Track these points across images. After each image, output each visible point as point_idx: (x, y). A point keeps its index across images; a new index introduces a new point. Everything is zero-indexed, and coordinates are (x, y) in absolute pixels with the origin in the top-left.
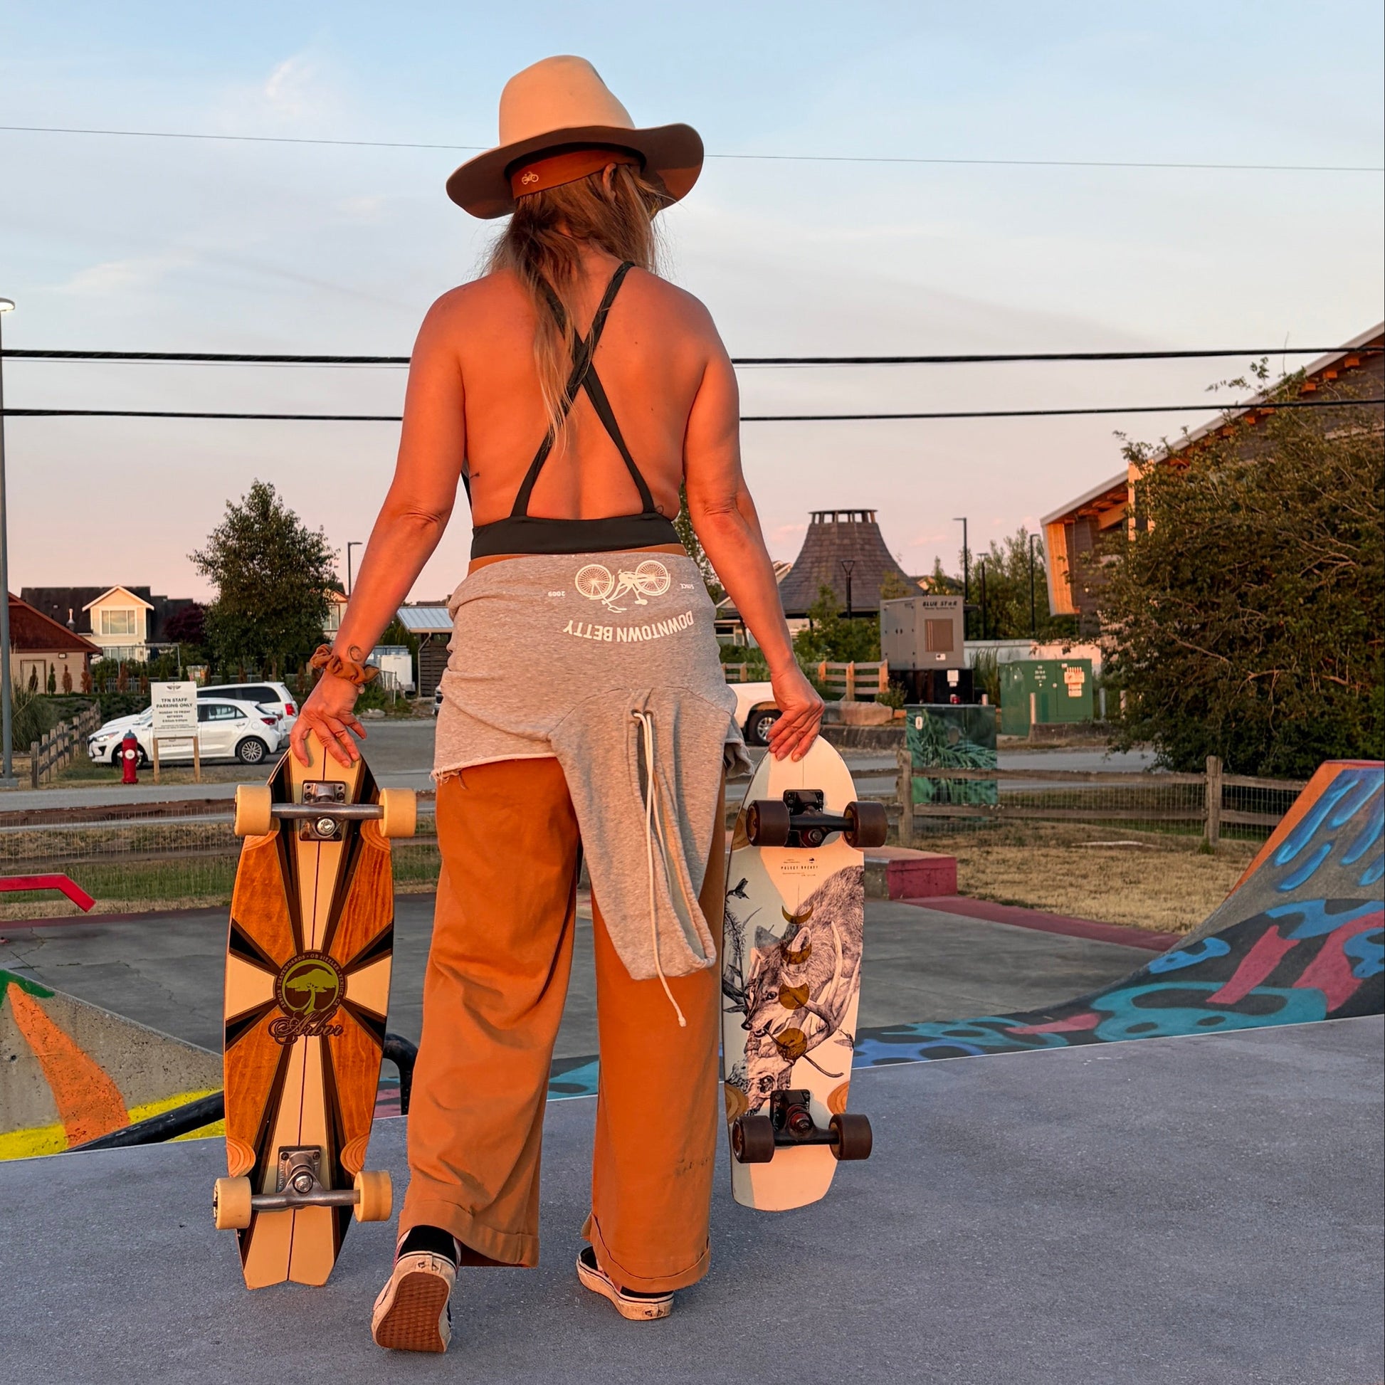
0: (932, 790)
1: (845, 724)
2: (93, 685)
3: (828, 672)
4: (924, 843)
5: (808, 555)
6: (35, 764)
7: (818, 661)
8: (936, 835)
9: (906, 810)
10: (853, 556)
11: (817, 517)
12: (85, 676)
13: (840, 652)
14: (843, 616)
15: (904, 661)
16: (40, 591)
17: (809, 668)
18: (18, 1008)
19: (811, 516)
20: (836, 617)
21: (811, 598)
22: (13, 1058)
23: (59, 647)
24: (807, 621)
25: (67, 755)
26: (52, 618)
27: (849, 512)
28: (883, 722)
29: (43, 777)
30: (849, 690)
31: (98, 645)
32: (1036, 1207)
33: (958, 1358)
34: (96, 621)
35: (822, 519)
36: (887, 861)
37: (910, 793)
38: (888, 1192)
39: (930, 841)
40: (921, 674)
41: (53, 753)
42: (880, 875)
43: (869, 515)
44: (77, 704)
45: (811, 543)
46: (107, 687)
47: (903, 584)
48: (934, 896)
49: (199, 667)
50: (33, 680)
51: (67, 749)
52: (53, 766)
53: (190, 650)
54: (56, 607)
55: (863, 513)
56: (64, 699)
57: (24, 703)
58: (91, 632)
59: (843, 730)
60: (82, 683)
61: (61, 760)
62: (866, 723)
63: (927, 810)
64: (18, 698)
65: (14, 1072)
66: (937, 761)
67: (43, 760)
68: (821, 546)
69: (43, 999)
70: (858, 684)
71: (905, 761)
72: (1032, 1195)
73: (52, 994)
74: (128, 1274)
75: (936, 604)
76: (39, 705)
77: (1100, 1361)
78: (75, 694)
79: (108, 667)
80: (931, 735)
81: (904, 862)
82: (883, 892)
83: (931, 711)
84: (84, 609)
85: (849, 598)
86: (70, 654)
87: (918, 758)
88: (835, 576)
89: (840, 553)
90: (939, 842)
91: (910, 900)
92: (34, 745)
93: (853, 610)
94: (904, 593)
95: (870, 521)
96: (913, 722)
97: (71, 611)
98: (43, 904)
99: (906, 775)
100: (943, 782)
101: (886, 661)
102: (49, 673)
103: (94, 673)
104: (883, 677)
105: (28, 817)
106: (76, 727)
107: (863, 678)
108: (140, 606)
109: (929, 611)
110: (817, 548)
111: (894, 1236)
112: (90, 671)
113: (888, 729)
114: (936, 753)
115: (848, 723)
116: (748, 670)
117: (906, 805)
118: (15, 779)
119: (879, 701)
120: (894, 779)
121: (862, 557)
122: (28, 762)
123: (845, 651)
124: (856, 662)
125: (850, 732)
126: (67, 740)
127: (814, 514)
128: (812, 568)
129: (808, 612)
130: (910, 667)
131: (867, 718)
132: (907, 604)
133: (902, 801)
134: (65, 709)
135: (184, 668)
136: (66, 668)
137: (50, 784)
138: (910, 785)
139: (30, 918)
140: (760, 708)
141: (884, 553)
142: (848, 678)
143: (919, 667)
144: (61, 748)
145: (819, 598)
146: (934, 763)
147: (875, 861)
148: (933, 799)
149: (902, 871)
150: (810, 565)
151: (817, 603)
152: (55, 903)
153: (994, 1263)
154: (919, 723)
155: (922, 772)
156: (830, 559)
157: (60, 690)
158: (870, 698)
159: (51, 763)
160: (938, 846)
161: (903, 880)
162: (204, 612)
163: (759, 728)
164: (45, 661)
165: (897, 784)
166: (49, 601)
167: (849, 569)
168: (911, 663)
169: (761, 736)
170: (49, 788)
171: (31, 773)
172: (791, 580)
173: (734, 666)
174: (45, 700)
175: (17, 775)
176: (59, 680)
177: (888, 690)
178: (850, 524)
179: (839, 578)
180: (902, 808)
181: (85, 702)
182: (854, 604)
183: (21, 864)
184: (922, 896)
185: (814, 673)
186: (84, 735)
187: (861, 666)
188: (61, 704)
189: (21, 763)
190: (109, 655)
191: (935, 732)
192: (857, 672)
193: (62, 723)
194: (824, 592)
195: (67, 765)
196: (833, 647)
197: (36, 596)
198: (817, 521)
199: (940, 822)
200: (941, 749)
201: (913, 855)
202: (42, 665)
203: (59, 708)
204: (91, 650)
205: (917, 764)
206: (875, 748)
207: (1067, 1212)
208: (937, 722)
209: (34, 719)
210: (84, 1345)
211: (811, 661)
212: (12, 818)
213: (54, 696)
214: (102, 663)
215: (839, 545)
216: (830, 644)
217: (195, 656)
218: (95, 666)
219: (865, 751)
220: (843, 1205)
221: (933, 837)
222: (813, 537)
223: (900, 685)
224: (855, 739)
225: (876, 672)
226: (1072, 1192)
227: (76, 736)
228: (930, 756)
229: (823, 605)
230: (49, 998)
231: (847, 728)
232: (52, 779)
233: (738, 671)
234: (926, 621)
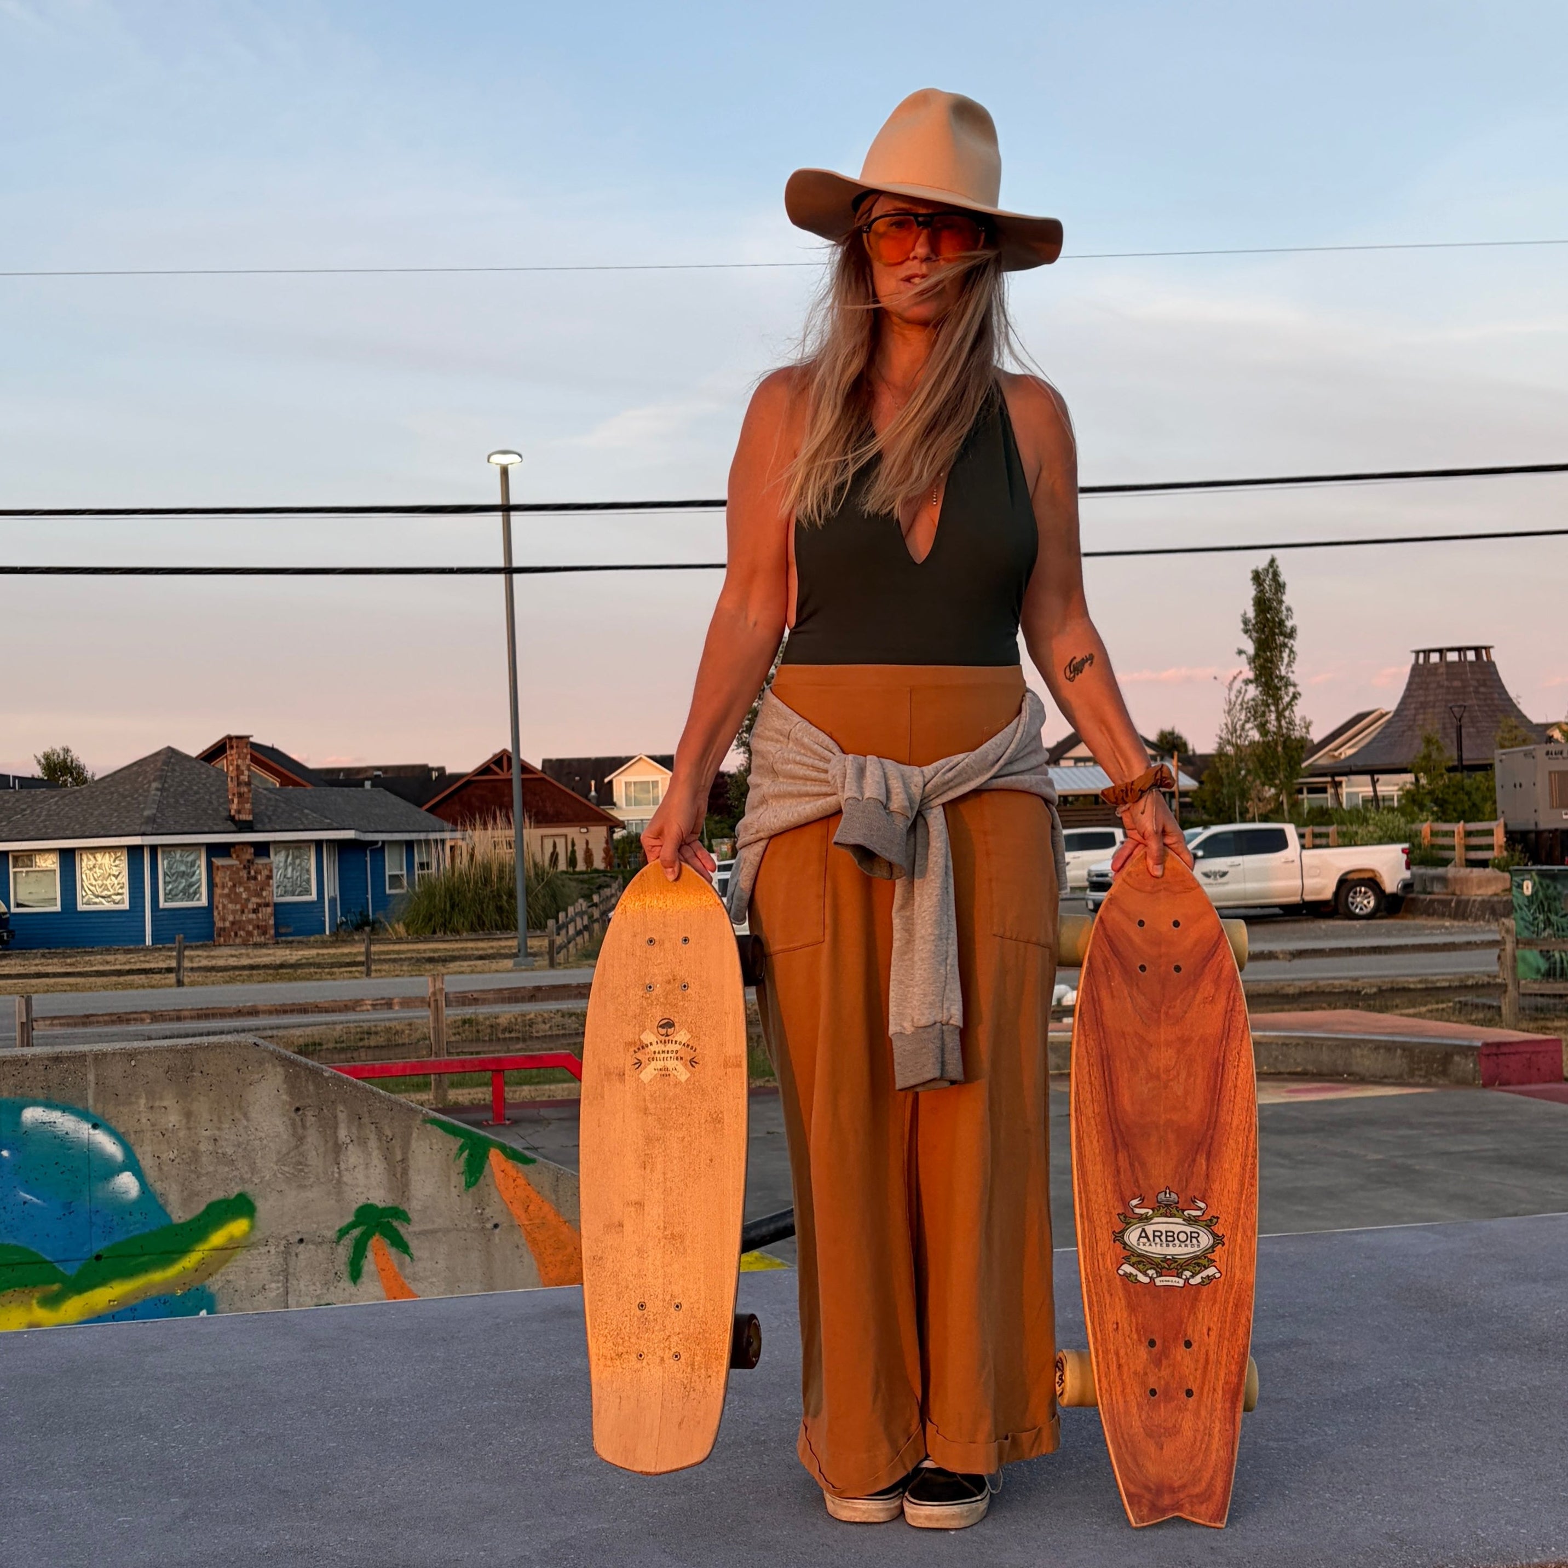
0: (1544, 966)
1: (1454, 894)
2: (616, 861)
3: (1434, 834)
4: (1532, 1025)
5: (1410, 700)
6: (552, 943)
7: (1421, 822)
8: (1548, 1016)
9: (1510, 988)
10: (1464, 700)
11: (1421, 655)
12: (606, 851)
13: (1449, 812)
14: (1451, 769)
15: (1524, 821)
16: (561, 762)
17: (1411, 830)
18: (499, 1175)
19: (1414, 655)
20: (1444, 771)
21: (1413, 751)
22: (496, 1226)
23: (580, 821)
24: (1409, 777)
25: (586, 934)
26: (573, 790)
27: (1459, 650)
28: (1499, 891)
29: (561, 957)
30: (1458, 854)
31: (621, 818)
32: (1491, 1360)
33: (1361, 1491)
34: (619, 793)
35: (1427, 658)
36: (1479, 1044)
37: (1514, 968)
38: (1335, 1343)
39: (1541, 1023)
40: (1546, 835)
41: (571, 931)
42: (1471, 1059)
43: (1484, 652)
44: (599, 881)
45: (1414, 686)
46: (629, 863)
47: (1523, 731)
48: (1536, 1082)
49: (726, 840)
50: (554, 857)
51: (586, 928)
52: (571, 946)
53: (717, 822)
54: (577, 778)
55: (1477, 650)
56: (586, 876)
57: (543, 880)
58: (614, 804)
59: (1452, 900)
60: (604, 859)
61: (579, 940)
62: (1479, 892)
63: (1536, 988)
64: (537, 874)
65: (497, 1240)
66: (1549, 931)
67: (559, 940)
68: (1427, 689)
69: (526, 1166)
70: (1469, 848)
71: (1508, 931)
72: (1491, 1349)
73: (533, 1161)
74: (547, 1395)
75: (1561, 753)
76: (559, 882)
77: (1512, 1497)
78: (597, 871)
79: (632, 842)
80: (1542, 903)
81: (1499, 1045)
82: (1474, 1079)
83: (1541, 874)
84: (606, 780)
85: (1460, 748)
86: (591, 828)
87: (1527, 928)
88: (1444, 724)
89: (1450, 697)
90: (1549, 1024)
91: (1504, 1088)
92: (551, 923)
93: (1465, 763)
94: (1525, 742)
95: (1485, 658)
96: (1520, 886)
97: (593, 783)
98: (553, 1087)
99: (1509, 947)
100: (1557, 955)
101: (1502, 820)
102: (570, 848)
103: (616, 848)
104: (1499, 838)
105: (536, 994)
106: (596, 905)
107: (1474, 841)
108: (664, 776)
109: (1552, 761)
110: (1421, 692)
111: (1329, 1383)
112: (611, 846)
113: (1505, 898)
114: (1548, 923)
115: (1458, 892)
116: (1338, 833)
117: (1509, 982)
118: (531, 958)
119: (1494, 866)
120: (1496, 951)
121: (1475, 702)
122: (546, 942)
123: (1455, 810)
124: (1467, 821)
125: (1459, 902)
126: (586, 918)
127: (1417, 653)
128: (1415, 715)
129: (1410, 767)
130: (1532, 827)
131: (1480, 886)
132: (1527, 754)
133: (1504, 977)
134: (586, 886)
135: (710, 841)
136: (587, 843)
137: (567, 964)
138: (1514, 958)
139: (538, 1099)
140: (1350, 876)
141: (1504, 697)
142: (1457, 841)
143: (1543, 826)
144: (579, 927)
145: (1423, 750)
146: (1546, 934)
147: (1466, 1043)
148: (1543, 975)
149: (1496, 1055)
150: (1413, 712)
151: (1422, 755)
152: (565, 1085)
153: (1428, 1409)
154: (1528, 888)
155: (1529, 943)
156: (1438, 704)
157: (581, 866)
158: (1483, 864)
159: (569, 942)
160: (1548, 1028)
161: (1498, 1065)
162: (729, 780)
163: (1350, 899)
164: (566, 836)
165: (1499, 957)
166: (570, 773)
167: (1458, 716)
168: (1532, 822)
169: (1353, 908)
170: (566, 968)
171: (548, 953)
172: (1390, 730)
173: (1323, 829)
174: (564, 876)
175: (534, 955)
176: (580, 856)
177: (1505, 853)
178: (1462, 663)
179: (1448, 726)
180: (1506, 985)
181: (607, 879)
182: (1466, 755)
183: (529, 1043)
184: (1522, 1083)
185: (1417, 836)
186: (605, 913)
187: (1473, 826)
188: (582, 881)
189: (537, 943)
190: (633, 829)
191: (1547, 898)
192: (1469, 834)
193: (581, 901)
194: (1428, 741)
195: (587, 944)
196: (1440, 806)
197: (556, 767)
198: (1421, 661)
199: (1552, 1001)
200: (1553, 918)
201: (1512, 1036)
202: (563, 840)
203: (580, 886)
204: (614, 824)
205: (1526, 934)
206: (1489, 921)
207: (1524, 1364)
208: (1548, 887)
209: (554, 897)
210: (494, 1454)
211: (1413, 822)
212: (519, 995)
213: (575, 873)
214: (623, 838)
215: (1448, 688)
216: (1436, 801)
217: (723, 829)
218: (618, 841)
219: (1477, 924)
220: (1283, 1354)
221: (1543, 1019)
222: (1417, 679)
223: (1519, 847)
224: (1465, 912)
225: (1490, 833)
226: (1537, 1347)
227: (596, 914)
228: (1541, 925)
229: (1427, 757)
230: (531, 1165)
231: (1455, 898)
232: (570, 960)
233: (1326, 835)
234: (1550, 773)
